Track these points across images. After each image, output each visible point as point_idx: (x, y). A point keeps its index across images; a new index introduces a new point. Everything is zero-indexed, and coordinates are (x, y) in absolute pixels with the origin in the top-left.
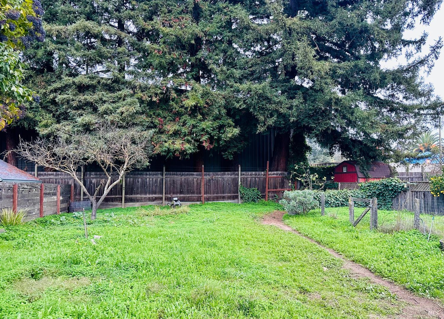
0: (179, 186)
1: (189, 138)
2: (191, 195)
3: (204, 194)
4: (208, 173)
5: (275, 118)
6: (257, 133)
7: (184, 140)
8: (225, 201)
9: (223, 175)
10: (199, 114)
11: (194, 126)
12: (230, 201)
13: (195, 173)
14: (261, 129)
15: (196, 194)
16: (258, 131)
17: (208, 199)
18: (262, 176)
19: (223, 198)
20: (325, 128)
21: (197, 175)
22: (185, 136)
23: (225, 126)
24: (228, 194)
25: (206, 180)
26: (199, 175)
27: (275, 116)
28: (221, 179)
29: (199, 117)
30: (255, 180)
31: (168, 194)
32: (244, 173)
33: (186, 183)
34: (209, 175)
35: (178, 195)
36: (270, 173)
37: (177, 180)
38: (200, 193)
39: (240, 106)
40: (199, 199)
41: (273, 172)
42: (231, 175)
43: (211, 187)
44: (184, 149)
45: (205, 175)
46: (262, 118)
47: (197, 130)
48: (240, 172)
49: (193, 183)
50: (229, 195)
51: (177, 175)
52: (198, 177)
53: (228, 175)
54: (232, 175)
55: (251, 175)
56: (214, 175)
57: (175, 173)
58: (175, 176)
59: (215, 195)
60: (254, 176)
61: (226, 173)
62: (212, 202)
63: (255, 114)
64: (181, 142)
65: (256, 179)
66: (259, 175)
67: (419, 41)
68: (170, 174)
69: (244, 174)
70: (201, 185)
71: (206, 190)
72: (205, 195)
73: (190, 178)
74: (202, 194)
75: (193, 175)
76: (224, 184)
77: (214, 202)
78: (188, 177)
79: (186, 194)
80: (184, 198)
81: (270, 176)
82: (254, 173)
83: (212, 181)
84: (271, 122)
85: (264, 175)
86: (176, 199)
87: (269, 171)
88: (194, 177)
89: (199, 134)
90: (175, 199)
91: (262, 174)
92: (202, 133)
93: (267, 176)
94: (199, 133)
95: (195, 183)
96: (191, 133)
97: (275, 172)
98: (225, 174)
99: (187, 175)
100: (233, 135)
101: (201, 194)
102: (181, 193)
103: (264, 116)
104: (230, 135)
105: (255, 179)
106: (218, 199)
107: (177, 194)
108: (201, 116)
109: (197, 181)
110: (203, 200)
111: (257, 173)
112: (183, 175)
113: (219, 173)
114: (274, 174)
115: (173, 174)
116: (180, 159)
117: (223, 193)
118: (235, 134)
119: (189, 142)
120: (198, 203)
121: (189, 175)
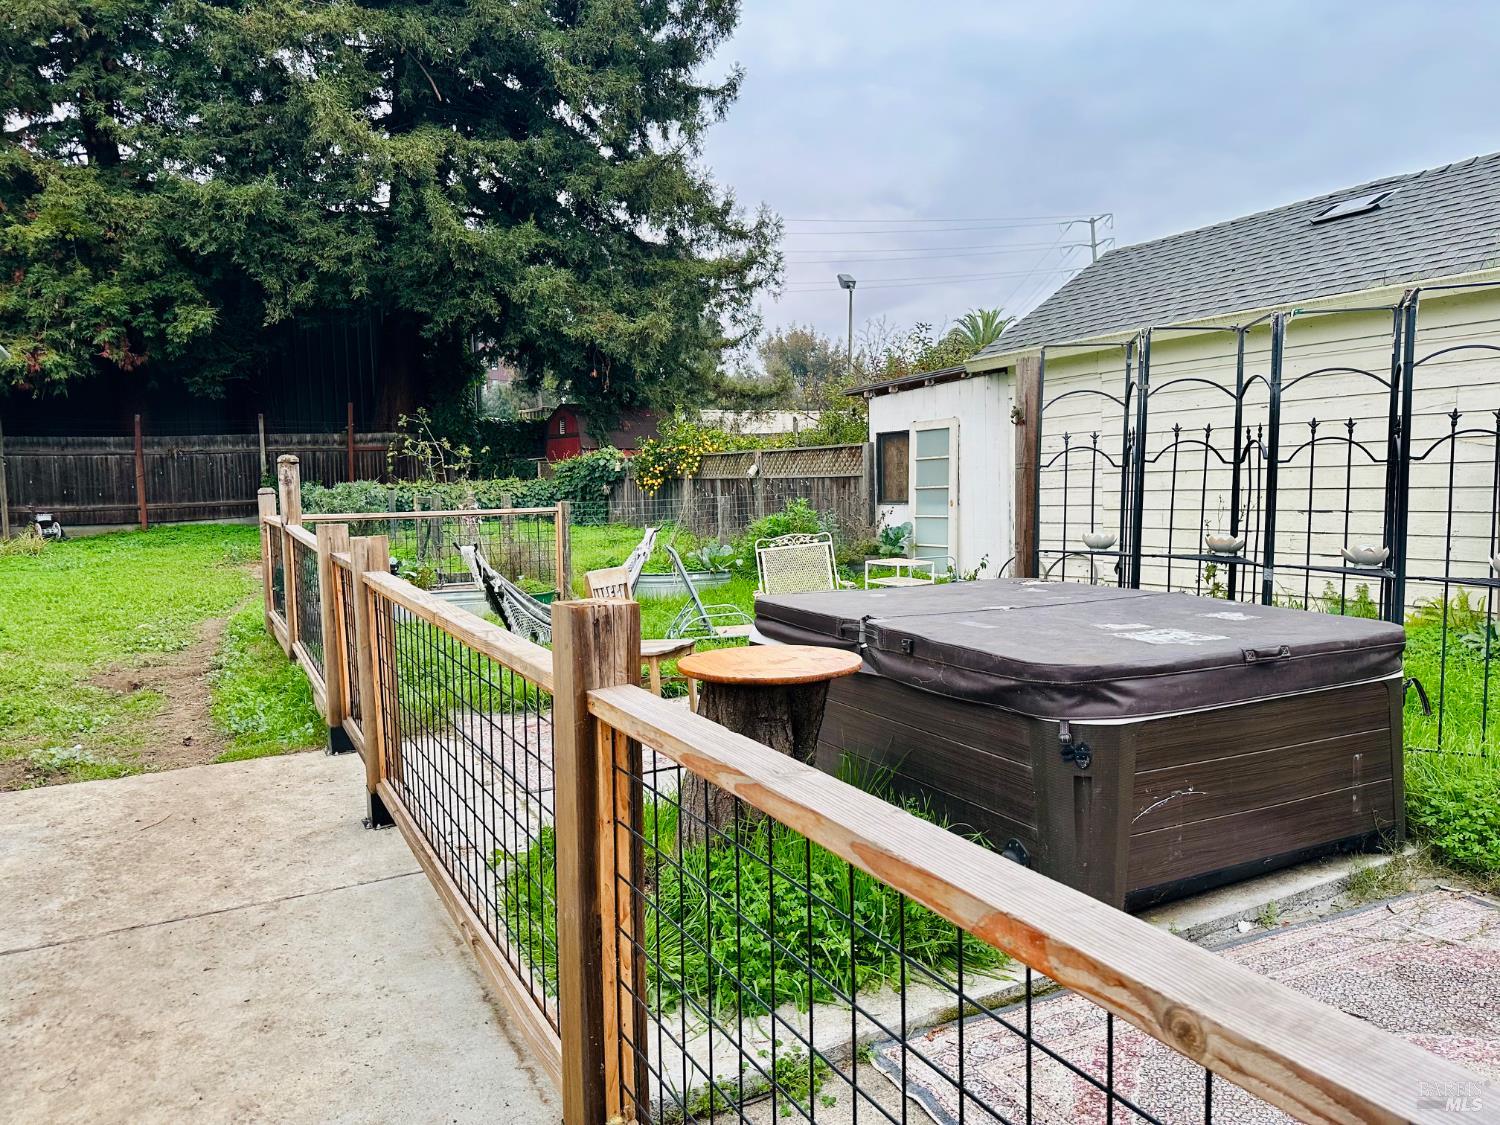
0: (56, 479)
1: (57, 335)
2: (101, 506)
3: (147, 501)
4: (156, 439)
5: (309, 285)
6: (265, 325)
7: (42, 341)
8: (220, 522)
9: (208, 443)
10: (78, 263)
11: (69, 300)
12: (236, 521)
13: (111, 439)
14: (275, 315)
15: (119, 501)
16: (268, 319)
17: (161, 517)
18: (336, 446)
19: (214, 512)
20: (452, 317)
21: (117, 445)
22: (41, 327)
23: (174, 300)
24: (228, 498)
25: (150, 461)
26: (126, 445)
27: (312, 279)
28: (200, 457)
29: (79, 272)
30: (314, 459)
31: (18, 503)
32: (277, 437)
33: (81, 470)
34: (159, 444)
35: (57, 507)
36: (358, 436)
37: (49, 462)
38: (133, 499)
39: (202, 246)
40: (130, 518)
41: (370, 435)
42: (235, 444)
43: (169, 482)
44: (37, 367)
45: (147, 445)
46: (272, 283)
47: (79, 310)
48: (262, 436)
49: (107, 470)
50: (232, 502)
51: (46, 444)
52: (123, 451)
53: (225, 442)
54: (238, 443)
55: (300, 443)
56: (177, 444)
57: (41, 439)
58: (42, 450)
59: (186, 504)
60: (310, 447)
61: (219, 438)
62: (173, 525)
63: (252, 270)
64: (31, 345)
65: (318, 454)
66: (324, 443)
67: (722, 91)
68: (24, 444)
69: (276, 442)
70: (134, 474)
71: (154, 490)
72: (151, 506)
73: (96, 454)
74: (140, 503)
75: (105, 444)
76: (212, 473)
77: (181, 524)
78: (87, 450)
79: (83, 504)
80: (79, 515)
81: (362, 445)
82: (308, 437)
83: (170, 462)
84: (301, 293)
85: (341, 443)
86: (47, 517)
87: (356, 431)
88: (108, 452)
89: (85, 323)
90: (40, 518)
91: (335, 441)
92: (98, 320)
93: (351, 444)
94: (88, 320)
95: (115, 469)
96: (59, 321)
97: (378, 435)
98: (214, 442)
99: (84, 444)
100: (196, 328)
101: (136, 502)
102: (65, 499)
103: (280, 277)
104: (186, 329)
105: (314, 455)
106: (195, 514)
107: (52, 504)
108: (86, 270)
109: (119, 464)
110: (144, 521)
111: (320, 437)
112: (67, 445)
113: (194, 438)
114: (373, 440)
115: (32, 444)
116: (35, 397)
117: (213, 498)
118: (202, 326)
119: (57, 345)
120: (129, 528)
121: (91, 445)
